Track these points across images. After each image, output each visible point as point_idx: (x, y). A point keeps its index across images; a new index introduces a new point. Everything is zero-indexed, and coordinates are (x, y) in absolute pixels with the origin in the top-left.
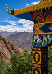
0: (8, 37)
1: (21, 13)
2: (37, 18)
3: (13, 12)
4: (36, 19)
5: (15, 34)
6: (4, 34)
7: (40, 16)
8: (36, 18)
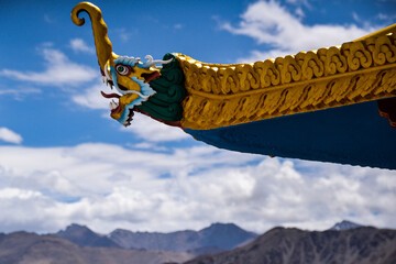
1: (268, 110)
3: (170, 97)
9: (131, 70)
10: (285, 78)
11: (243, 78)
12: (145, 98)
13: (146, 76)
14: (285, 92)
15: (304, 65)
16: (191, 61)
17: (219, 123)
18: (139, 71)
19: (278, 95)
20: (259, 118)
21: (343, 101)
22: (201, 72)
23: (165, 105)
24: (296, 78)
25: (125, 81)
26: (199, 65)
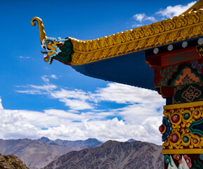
0: (51, 164)
1: (104, 56)
2: (182, 77)
3: (67, 53)
4: (177, 83)
5: (84, 152)
6: (31, 150)
7: (194, 71)
8: (175, 76)
9: (52, 42)
10: (111, 43)
11: (95, 45)
12: (57, 53)
13: (58, 45)
14: (111, 49)
15: (118, 38)
16: (75, 39)
17: (85, 62)
18: (55, 43)
19: (108, 50)
20: (100, 59)
21: (132, 50)
22: (79, 43)
23: (65, 56)
24: (115, 43)
25: (50, 47)
26: (78, 41)
